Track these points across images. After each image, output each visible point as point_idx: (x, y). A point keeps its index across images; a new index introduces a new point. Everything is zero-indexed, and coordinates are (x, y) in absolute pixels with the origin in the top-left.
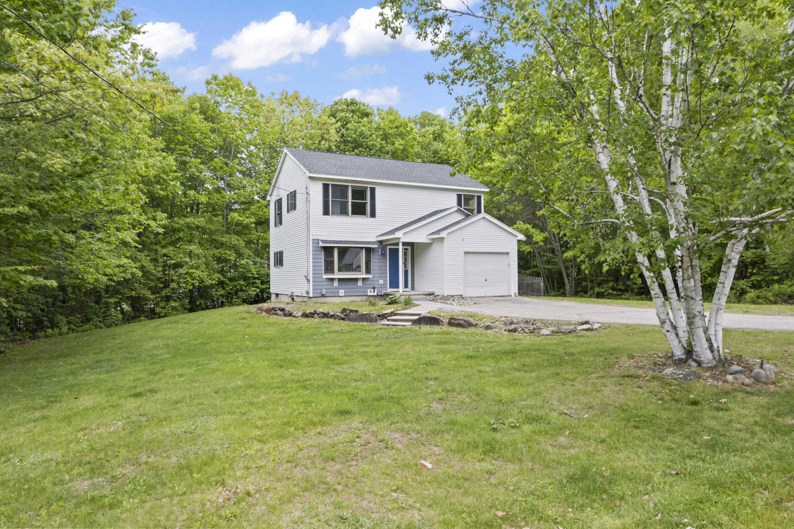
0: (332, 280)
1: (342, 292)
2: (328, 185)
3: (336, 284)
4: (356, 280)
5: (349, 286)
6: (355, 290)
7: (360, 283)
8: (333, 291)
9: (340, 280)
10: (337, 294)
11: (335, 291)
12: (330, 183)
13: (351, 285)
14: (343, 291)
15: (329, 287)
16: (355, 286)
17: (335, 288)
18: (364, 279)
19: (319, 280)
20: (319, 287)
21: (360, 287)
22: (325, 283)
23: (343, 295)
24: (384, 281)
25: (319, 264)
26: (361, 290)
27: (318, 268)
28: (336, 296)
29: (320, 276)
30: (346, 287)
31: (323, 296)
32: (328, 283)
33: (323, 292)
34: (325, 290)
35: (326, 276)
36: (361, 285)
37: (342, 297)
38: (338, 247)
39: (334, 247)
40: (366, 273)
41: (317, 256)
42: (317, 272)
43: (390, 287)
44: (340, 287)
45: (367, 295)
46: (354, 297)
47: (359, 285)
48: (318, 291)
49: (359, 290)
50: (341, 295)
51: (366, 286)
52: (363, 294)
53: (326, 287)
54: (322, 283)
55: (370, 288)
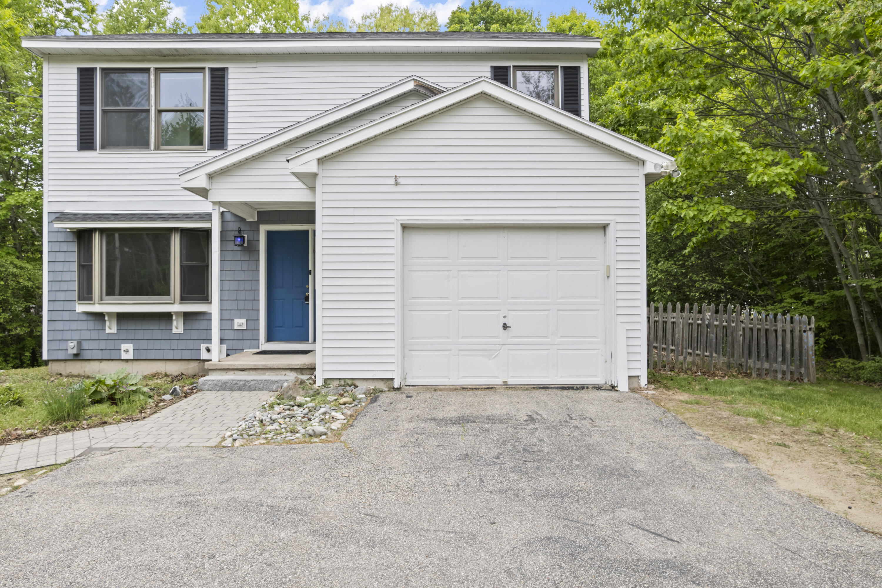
0: (100, 316)
1: (127, 350)
2: (92, 71)
3: (111, 328)
4: (167, 317)
5: (148, 335)
6: (166, 345)
7: (178, 327)
8: (103, 345)
9: (121, 317)
10: (114, 355)
11: (110, 345)
12: (98, 66)
13: (154, 331)
14: (130, 347)
15: (94, 335)
16: (166, 336)
17: (110, 338)
18: (187, 316)
19: (66, 316)
20: (67, 335)
21: (179, 338)
22: (83, 325)
23: (130, 356)
24: (249, 322)
25: (67, 277)
26: (182, 345)
27: (64, 286)
28: (112, 360)
29: (68, 306)
30: (140, 335)
31: (77, 357)
32: (91, 325)
33: (72, 347)
34: (83, 342)
35: (81, 308)
36: (181, 330)
37: (130, 363)
38: (102, 231)
39: (91, 231)
40: (184, 299)
41: (61, 257)
42: (61, 296)
43: (270, 339)
44: (123, 335)
45: (200, 360)
46: (164, 362)
47: (174, 331)
48: (63, 346)
49: (175, 344)
50: (124, 356)
51: (195, 335)
52: (187, 355)
53: (86, 335)
54: (74, 326)
55: (205, 341)
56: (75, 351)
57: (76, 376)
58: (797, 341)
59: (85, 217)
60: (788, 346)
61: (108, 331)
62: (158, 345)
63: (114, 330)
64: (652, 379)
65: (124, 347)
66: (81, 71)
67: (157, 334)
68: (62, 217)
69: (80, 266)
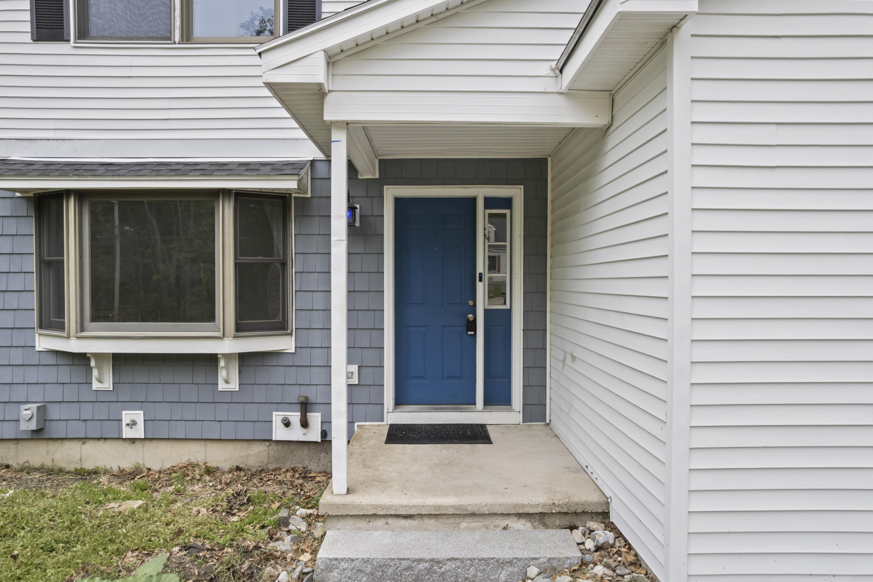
0: (80, 360)
1: (132, 422)
3: (103, 379)
4: (209, 362)
5: (170, 394)
6: (206, 412)
7: (226, 380)
8: (87, 412)
9: (122, 363)
10: (109, 430)
11: (101, 411)
13: (184, 390)
14: (138, 416)
15: (71, 393)
16: (206, 396)
17: (100, 400)
18: (247, 361)
19: (17, 357)
20: (19, 393)
21: (231, 399)
22: (49, 375)
23: (139, 432)
24: (363, 370)
25: (16, 283)
26: (236, 413)
27: (11, 301)
28: (106, 439)
29: (19, 338)
30: (156, 393)
31: (38, 435)
32: (65, 374)
33: (27, 417)
34: (49, 406)
35: (44, 343)
36: (234, 386)
37: (138, 445)
38: (80, 195)
40: (243, 326)
43: (399, 400)
44: (125, 394)
45: (271, 440)
46: (203, 443)
47: (222, 386)
48: (11, 413)
49: (222, 412)
50: (127, 433)
51: (260, 394)
52: (246, 431)
53: (56, 393)
54: (32, 375)
55: (281, 405)
56: (33, 426)
57: (37, 470)
61: (96, 385)
62: (189, 412)
63: (108, 384)
65: (127, 416)
67: (189, 393)
69: (41, 263)
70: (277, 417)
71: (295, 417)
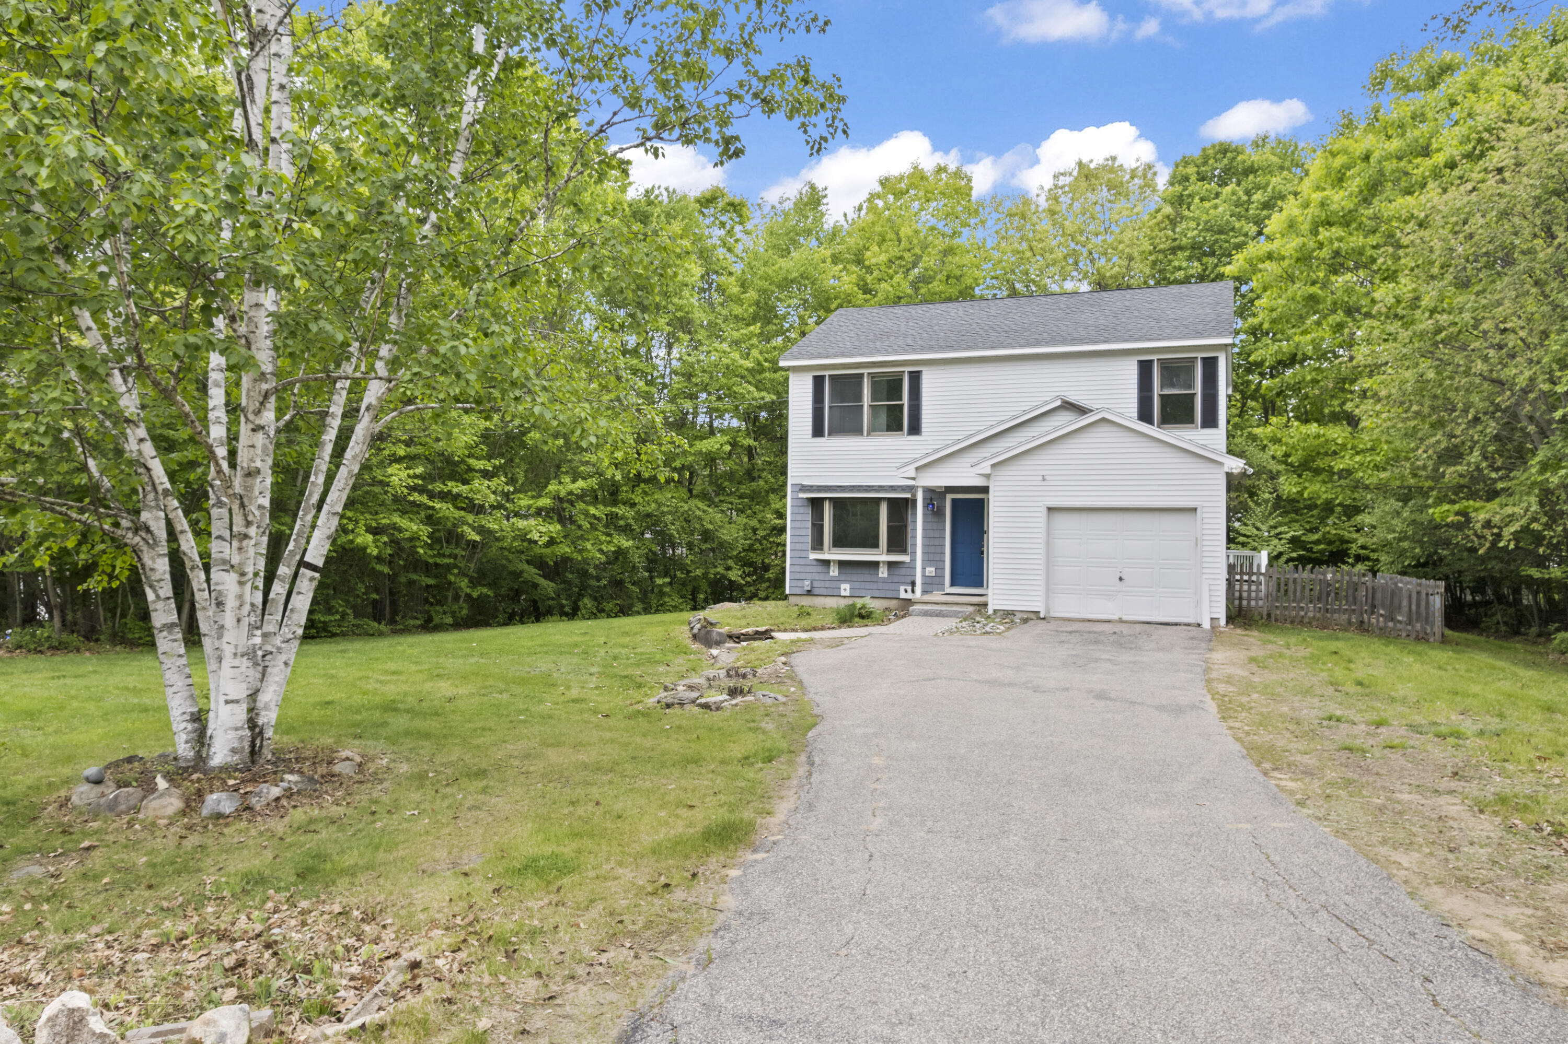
0: (827, 563)
1: (845, 589)
2: (822, 378)
3: (834, 571)
4: (876, 564)
5: (860, 578)
6: (874, 586)
7: (883, 572)
8: (828, 584)
9: (842, 564)
10: (835, 592)
11: (833, 585)
12: (827, 373)
13: (865, 575)
14: (848, 586)
15: (822, 577)
16: (874, 579)
17: (833, 579)
18: (891, 565)
19: (802, 562)
20: (803, 576)
21: (884, 581)
22: (814, 569)
23: (847, 593)
24: (939, 571)
25: (803, 532)
26: (886, 586)
27: (801, 539)
28: (834, 595)
29: (803, 554)
30: (855, 577)
31: (809, 593)
32: (820, 569)
33: (807, 585)
34: (814, 582)
35: (814, 556)
36: (885, 575)
37: (847, 598)
38: (830, 499)
39: (823, 499)
40: (890, 550)
41: (799, 517)
42: (799, 547)
43: (953, 584)
44: (843, 577)
45: (899, 598)
47: (880, 575)
48: (800, 584)
49: (880, 586)
50: (843, 593)
51: (896, 579)
52: (889, 594)
53: (816, 576)
54: (808, 569)
55: (904, 583)
56: (808, 588)
58: (1423, 604)
59: (819, 489)
60: (1414, 607)
61: (831, 573)
62: (868, 586)
63: (836, 573)
64: (1230, 619)
65: (843, 586)
66: (815, 378)
67: (868, 578)
68: (804, 488)
69: (813, 525)
70: (902, 588)
71: (909, 588)
